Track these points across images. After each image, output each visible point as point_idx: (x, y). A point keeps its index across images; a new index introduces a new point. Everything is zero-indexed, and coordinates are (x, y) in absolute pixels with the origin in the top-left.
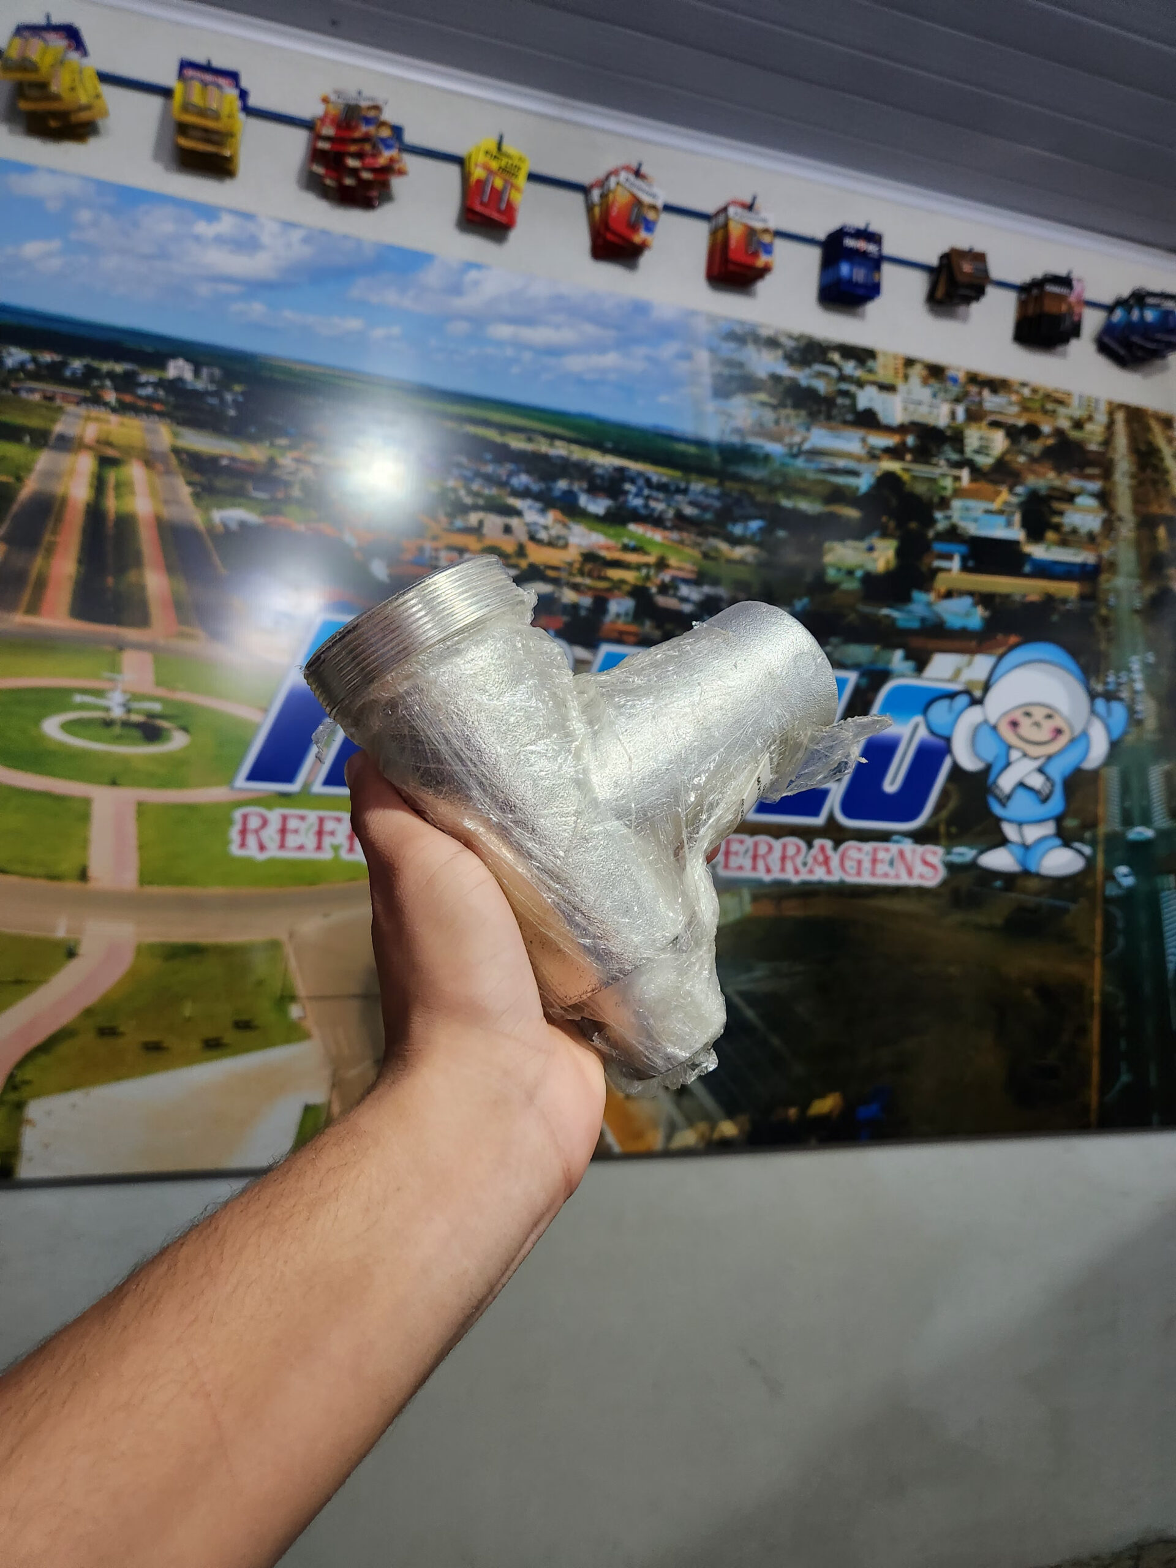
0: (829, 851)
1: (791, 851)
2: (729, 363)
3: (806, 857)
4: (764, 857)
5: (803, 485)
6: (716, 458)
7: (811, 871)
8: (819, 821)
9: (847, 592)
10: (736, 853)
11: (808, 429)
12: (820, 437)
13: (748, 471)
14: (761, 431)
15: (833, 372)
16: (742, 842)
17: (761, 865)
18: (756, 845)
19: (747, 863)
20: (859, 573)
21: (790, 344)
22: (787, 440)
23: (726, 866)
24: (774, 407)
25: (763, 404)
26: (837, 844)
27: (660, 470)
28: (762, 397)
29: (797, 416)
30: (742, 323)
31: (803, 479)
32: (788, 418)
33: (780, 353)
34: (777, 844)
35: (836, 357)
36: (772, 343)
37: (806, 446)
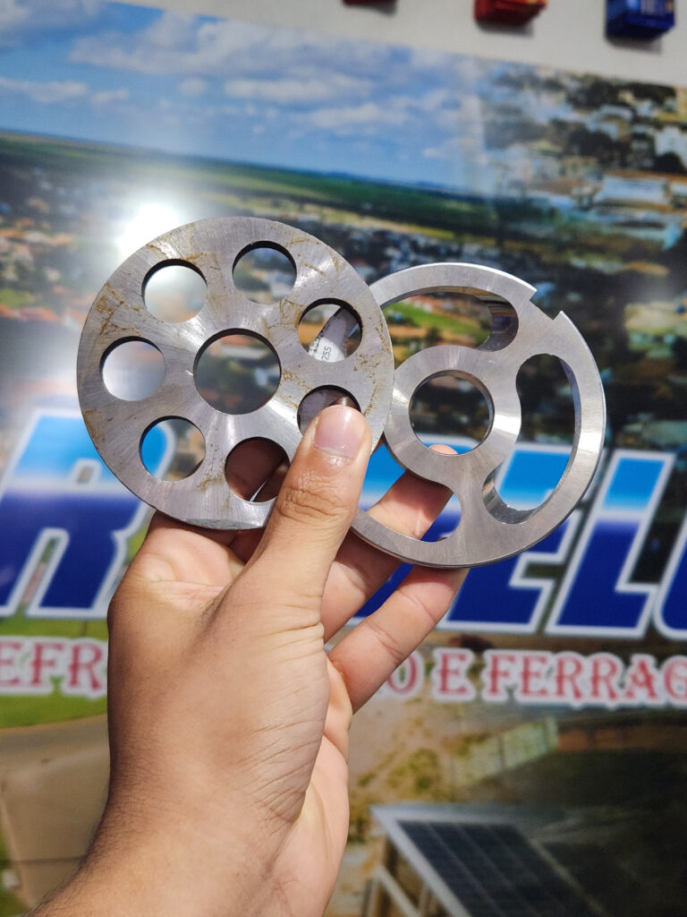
0: (652, 669)
1: (604, 670)
2: (504, 110)
3: (623, 676)
4: (572, 678)
5: (595, 241)
6: (493, 216)
7: (630, 694)
8: (637, 632)
9: (658, 362)
10: (537, 675)
11: (600, 178)
12: (614, 187)
13: (531, 228)
14: (544, 182)
15: (626, 114)
16: (543, 660)
17: (568, 687)
18: (561, 664)
19: (552, 686)
20: (669, 339)
21: (573, 85)
22: (575, 191)
23: (526, 691)
24: (559, 156)
25: (546, 153)
26: (661, 659)
27: (428, 232)
28: (544, 145)
29: (586, 164)
30: (516, 65)
31: (597, 234)
32: (575, 167)
33: (562, 96)
34: (587, 662)
35: (628, 97)
36: (553, 85)
37: (599, 198)
